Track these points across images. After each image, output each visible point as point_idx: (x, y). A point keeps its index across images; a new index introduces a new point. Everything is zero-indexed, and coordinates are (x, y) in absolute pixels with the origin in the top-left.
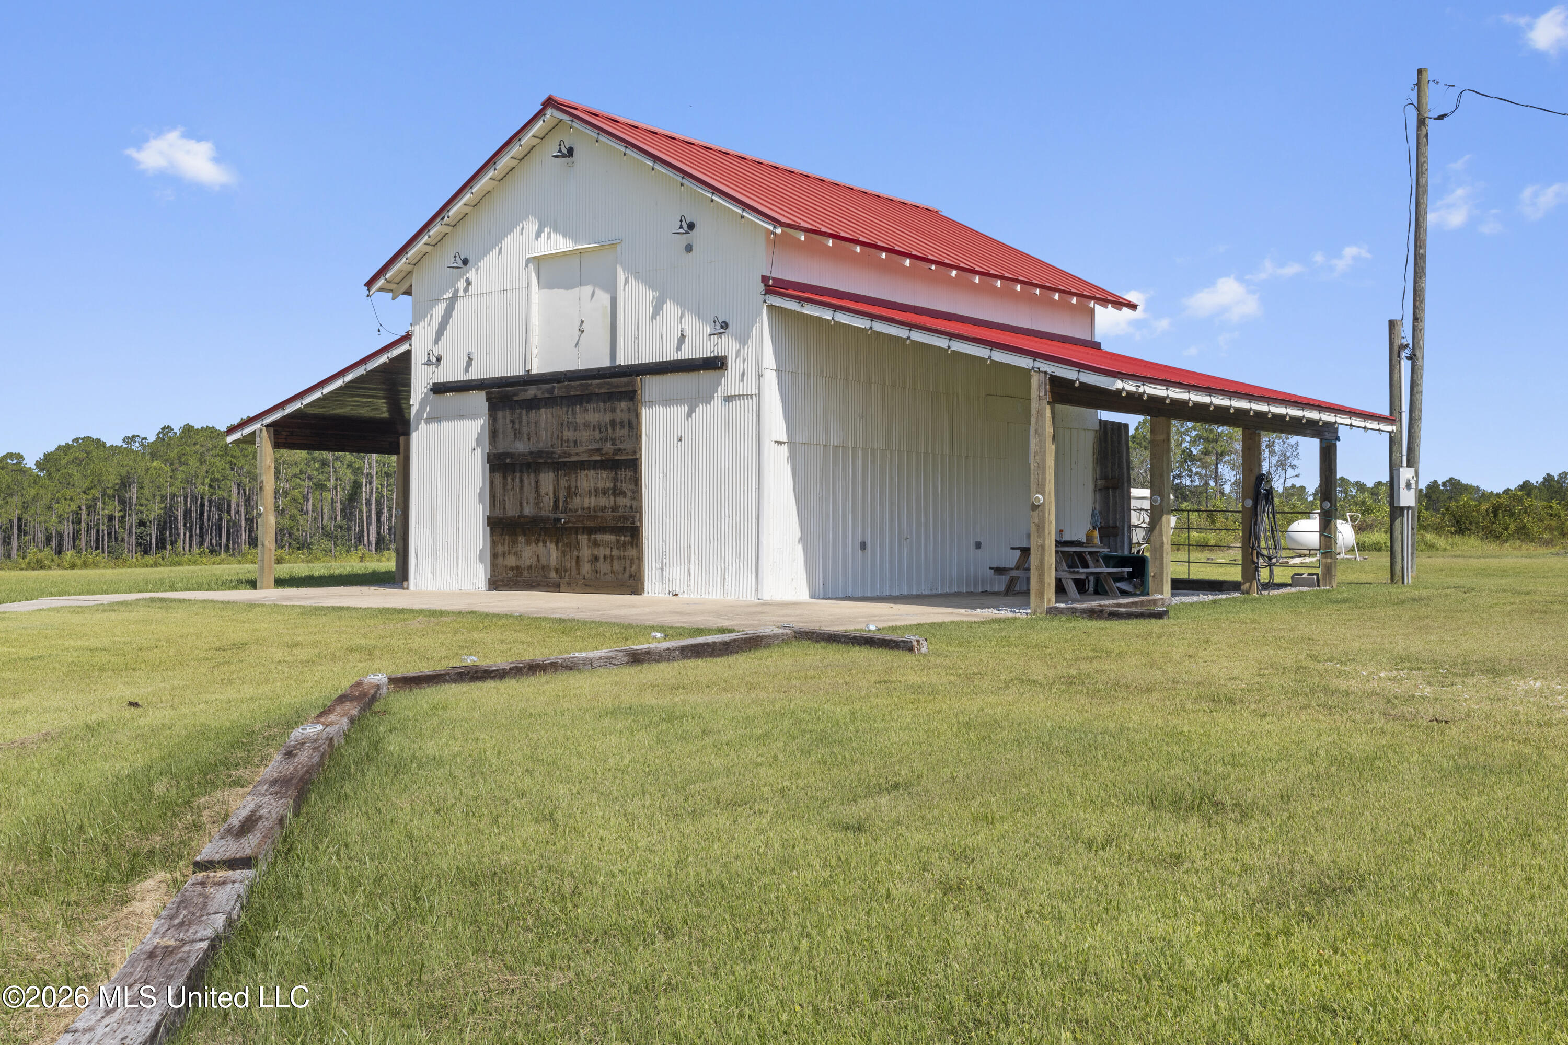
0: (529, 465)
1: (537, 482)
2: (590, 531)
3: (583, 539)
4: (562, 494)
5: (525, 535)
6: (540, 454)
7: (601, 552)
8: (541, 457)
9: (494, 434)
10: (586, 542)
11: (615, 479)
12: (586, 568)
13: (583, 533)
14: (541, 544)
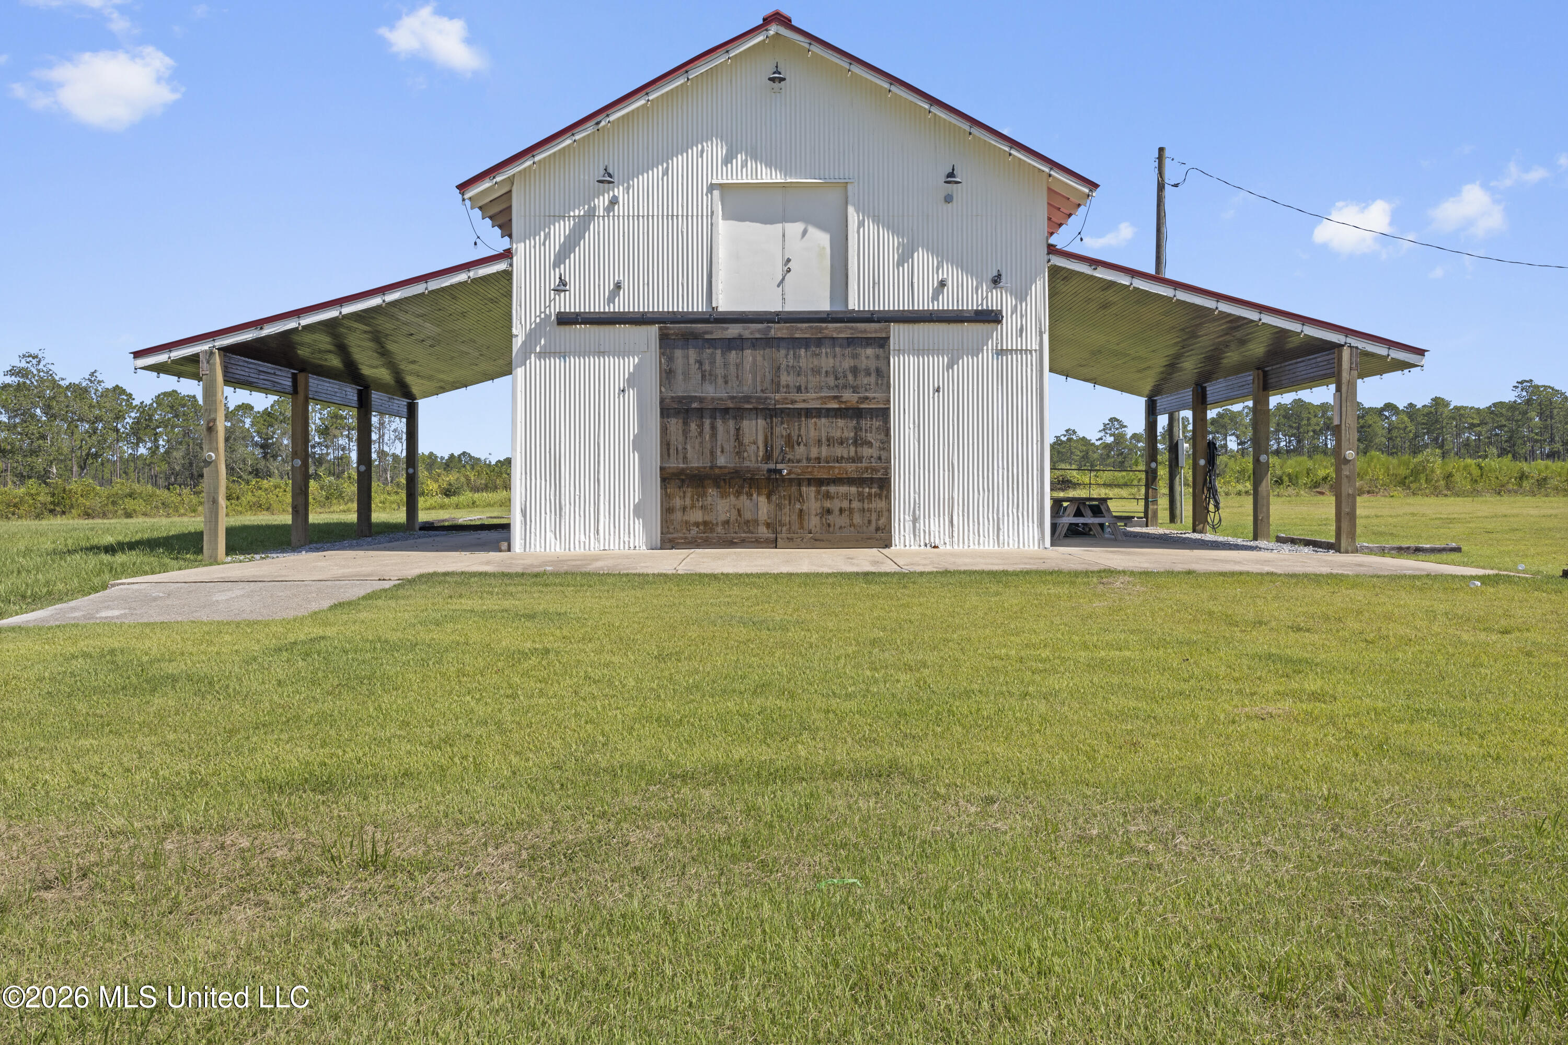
0: (726, 411)
1: (738, 430)
2: (820, 482)
3: (810, 492)
4: (779, 443)
5: (718, 487)
6: (747, 399)
7: (835, 505)
8: (748, 402)
9: (667, 375)
10: (812, 495)
11: (857, 429)
12: (814, 522)
13: (809, 485)
14: (744, 498)
